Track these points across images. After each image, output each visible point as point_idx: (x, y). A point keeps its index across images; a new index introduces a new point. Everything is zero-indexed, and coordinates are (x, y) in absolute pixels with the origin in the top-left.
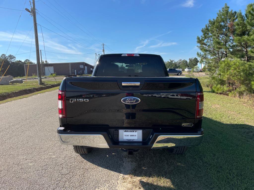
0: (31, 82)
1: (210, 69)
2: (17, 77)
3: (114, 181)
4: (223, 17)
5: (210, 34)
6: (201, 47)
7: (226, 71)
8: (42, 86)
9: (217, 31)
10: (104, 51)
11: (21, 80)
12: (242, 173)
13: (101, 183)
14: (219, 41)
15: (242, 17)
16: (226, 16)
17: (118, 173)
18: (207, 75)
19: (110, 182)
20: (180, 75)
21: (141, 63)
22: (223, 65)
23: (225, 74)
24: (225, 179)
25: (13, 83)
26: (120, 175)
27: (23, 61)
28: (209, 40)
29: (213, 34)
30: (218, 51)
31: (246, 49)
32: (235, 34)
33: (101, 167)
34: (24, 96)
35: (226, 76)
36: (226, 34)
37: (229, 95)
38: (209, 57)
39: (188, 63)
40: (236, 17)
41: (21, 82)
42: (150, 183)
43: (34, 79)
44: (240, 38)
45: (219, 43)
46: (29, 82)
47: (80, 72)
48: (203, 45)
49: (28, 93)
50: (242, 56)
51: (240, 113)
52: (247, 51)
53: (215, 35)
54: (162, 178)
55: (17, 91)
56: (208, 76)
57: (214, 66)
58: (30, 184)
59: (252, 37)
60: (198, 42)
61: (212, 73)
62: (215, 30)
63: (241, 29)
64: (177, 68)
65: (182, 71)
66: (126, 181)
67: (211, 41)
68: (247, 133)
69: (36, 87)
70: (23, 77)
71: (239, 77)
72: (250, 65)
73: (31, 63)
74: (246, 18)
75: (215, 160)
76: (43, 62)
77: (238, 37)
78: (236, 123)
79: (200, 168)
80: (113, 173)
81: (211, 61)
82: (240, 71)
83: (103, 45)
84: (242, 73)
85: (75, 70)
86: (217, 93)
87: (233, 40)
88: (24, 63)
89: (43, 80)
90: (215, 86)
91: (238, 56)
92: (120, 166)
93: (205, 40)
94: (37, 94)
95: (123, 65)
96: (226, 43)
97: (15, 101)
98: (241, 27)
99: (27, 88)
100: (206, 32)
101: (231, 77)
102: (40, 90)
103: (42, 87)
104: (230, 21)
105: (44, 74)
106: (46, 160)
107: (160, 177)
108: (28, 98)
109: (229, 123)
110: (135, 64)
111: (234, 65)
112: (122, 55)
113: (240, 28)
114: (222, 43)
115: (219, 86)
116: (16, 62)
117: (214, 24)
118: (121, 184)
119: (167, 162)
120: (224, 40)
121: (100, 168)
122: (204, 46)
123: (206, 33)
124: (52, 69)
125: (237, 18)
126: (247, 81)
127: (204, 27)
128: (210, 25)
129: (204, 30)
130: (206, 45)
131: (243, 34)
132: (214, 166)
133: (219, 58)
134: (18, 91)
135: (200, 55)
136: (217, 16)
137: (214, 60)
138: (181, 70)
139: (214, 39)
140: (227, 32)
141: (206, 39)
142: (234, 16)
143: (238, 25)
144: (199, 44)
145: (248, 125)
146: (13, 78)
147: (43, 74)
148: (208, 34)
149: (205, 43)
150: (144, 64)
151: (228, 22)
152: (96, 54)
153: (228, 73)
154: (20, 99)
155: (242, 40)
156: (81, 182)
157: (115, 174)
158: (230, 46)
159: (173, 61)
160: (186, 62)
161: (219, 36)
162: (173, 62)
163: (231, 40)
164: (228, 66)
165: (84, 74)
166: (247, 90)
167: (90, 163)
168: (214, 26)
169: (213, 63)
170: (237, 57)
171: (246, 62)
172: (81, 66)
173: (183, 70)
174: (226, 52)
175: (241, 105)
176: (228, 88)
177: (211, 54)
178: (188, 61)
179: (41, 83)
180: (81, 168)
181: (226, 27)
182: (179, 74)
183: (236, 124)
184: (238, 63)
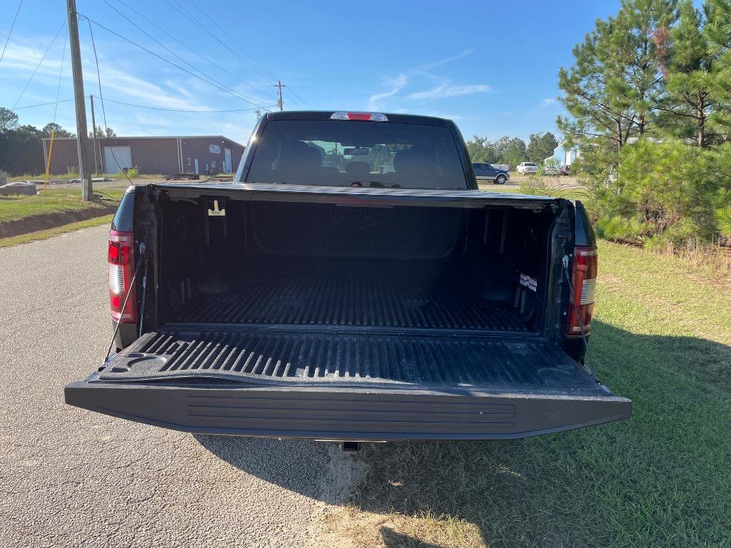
0: (62, 191)
1: (594, 167)
2: (21, 174)
3: (295, 527)
4: (637, 12)
5: (598, 64)
6: (568, 100)
7: (639, 175)
8: (93, 205)
9: (618, 53)
10: (281, 102)
11: (31, 184)
12: (702, 506)
13: (253, 534)
14: (624, 84)
15: (693, 15)
16: (646, 11)
17: (308, 499)
18: (584, 184)
19: (284, 529)
20: (503, 183)
21: (393, 145)
22: (633, 156)
23: (638, 183)
24: (648, 524)
25: (7, 195)
26: (317, 504)
27: (40, 128)
28: (594, 81)
29: (606, 64)
30: (617, 114)
31: (701, 111)
32: (671, 63)
33: (258, 475)
34: (36, 234)
35: (639, 189)
36: (645, 65)
37: (646, 245)
38: (592, 131)
39: (527, 148)
40: (675, 12)
41: (31, 191)
42: (412, 535)
43: (73, 182)
44: (685, 75)
45: (623, 91)
46: (55, 193)
47: (210, 166)
48: (576, 96)
49: (50, 227)
50: (689, 133)
51: (679, 302)
52: (703, 118)
53: (612, 66)
54: (450, 520)
55: (16, 219)
56: (584, 189)
57: (605, 161)
58: (23, 534)
59: (720, 76)
60: (562, 86)
61: (597, 179)
62: (612, 51)
63: (689, 51)
64: (495, 162)
65: (510, 170)
66: (333, 527)
67: (601, 84)
68: (702, 364)
69: (75, 208)
70: (38, 175)
71: (678, 194)
72: (712, 159)
73: (64, 134)
74: (705, 18)
75: (615, 456)
76: (101, 134)
77: (680, 75)
78: (667, 333)
79: (569, 483)
80: (292, 496)
81: (596, 145)
82: (681, 176)
83: (280, 86)
84: (685, 183)
85: (196, 161)
86: (612, 240)
87: (664, 83)
88: (44, 134)
89: (96, 187)
90: (606, 218)
91: (678, 131)
92: (316, 472)
93: (581, 80)
94: (77, 229)
95: (336, 150)
96: (643, 90)
97: (8, 249)
98: (688, 43)
99: (49, 209)
100: (586, 55)
101: (655, 193)
102: (87, 218)
103: (93, 209)
104: (657, 26)
105: (102, 169)
106: (80, 449)
107: (442, 516)
108: (46, 242)
109: (648, 333)
110: (372, 146)
111: (666, 156)
112: (332, 117)
113: (686, 48)
114: (633, 92)
115: (617, 219)
116: (19, 129)
117: (611, 32)
118: (318, 539)
119: (467, 461)
120: (638, 82)
121: (255, 481)
122: (580, 98)
123: (584, 60)
124: (124, 154)
125: (678, 16)
126: (698, 204)
127: (582, 41)
128: (600, 36)
129: (580, 49)
130: (584, 95)
131: (694, 65)
132: (613, 476)
133: (620, 136)
134: (18, 219)
135: (566, 126)
136: (622, 9)
137: (606, 140)
138: (505, 167)
139: (609, 77)
140: (647, 58)
141: (584, 79)
142: (671, 10)
143: (681, 37)
144: (564, 91)
145: (704, 340)
146: (8, 179)
147: (100, 167)
148: (591, 62)
149: (582, 88)
150: (401, 147)
151: (653, 28)
152: (258, 112)
153: (646, 181)
154: (24, 242)
155: (690, 83)
156: (190, 527)
157: (300, 502)
158: (653, 99)
159: (483, 141)
160: (522, 144)
161: (623, 69)
162: (484, 144)
163: (657, 81)
164: (647, 161)
165: (222, 172)
166: (699, 233)
167: (223, 462)
168: (611, 38)
169: (603, 150)
170: (674, 135)
171: (699, 149)
172: (213, 147)
173: (513, 169)
174: (642, 118)
175: (681, 277)
176: (644, 225)
177: (598, 122)
178: (527, 142)
179: (92, 196)
180: (194, 478)
181: (646, 44)
182: (501, 180)
183: (669, 337)
184: (675, 153)
